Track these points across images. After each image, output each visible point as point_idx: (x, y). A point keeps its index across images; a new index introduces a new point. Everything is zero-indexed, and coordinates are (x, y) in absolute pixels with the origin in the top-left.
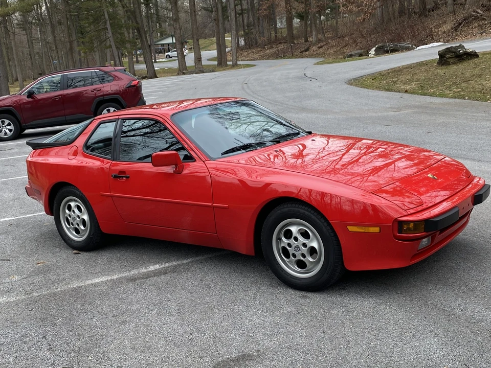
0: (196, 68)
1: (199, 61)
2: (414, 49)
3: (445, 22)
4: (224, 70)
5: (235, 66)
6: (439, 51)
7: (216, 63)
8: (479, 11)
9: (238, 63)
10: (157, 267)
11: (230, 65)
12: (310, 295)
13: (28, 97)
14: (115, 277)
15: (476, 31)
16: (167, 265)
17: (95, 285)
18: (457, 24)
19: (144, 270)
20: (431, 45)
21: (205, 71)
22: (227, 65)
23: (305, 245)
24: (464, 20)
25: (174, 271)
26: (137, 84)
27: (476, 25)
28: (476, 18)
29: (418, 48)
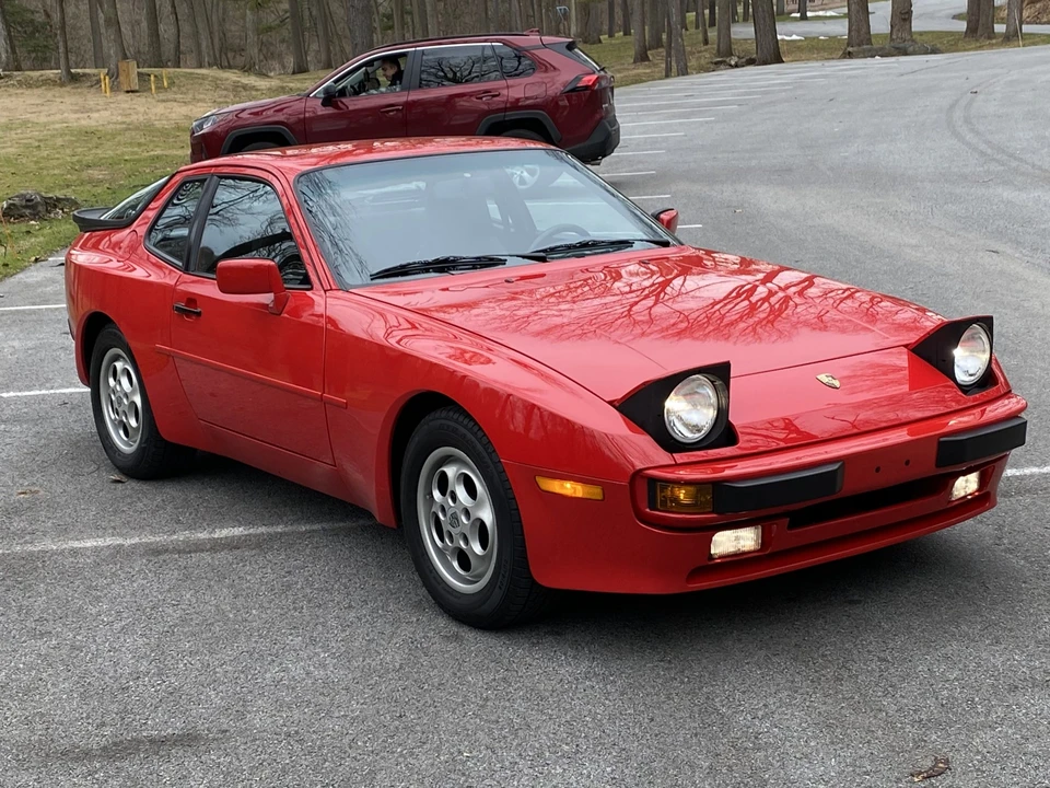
0: (892, 40)
1: (904, 20)
4: (981, 48)
5: (1012, 37)
7: (962, 26)
9: (1026, 28)
10: (238, 531)
11: (1001, 35)
12: (470, 635)
13: (324, 104)
14: (129, 542)
16: (263, 529)
17: (75, 552)
19: (203, 535)
21: (911, 49)
22: (991, 35)
23: (467, 513)
25: (259, 546)
26: (594, 84)
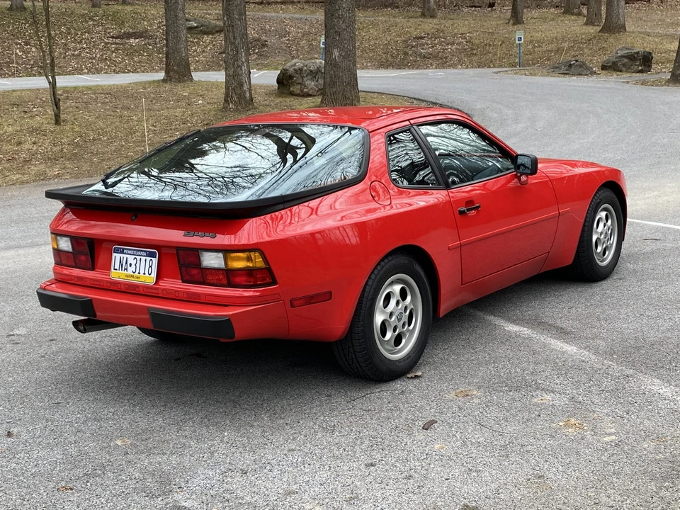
23: (609, 229)
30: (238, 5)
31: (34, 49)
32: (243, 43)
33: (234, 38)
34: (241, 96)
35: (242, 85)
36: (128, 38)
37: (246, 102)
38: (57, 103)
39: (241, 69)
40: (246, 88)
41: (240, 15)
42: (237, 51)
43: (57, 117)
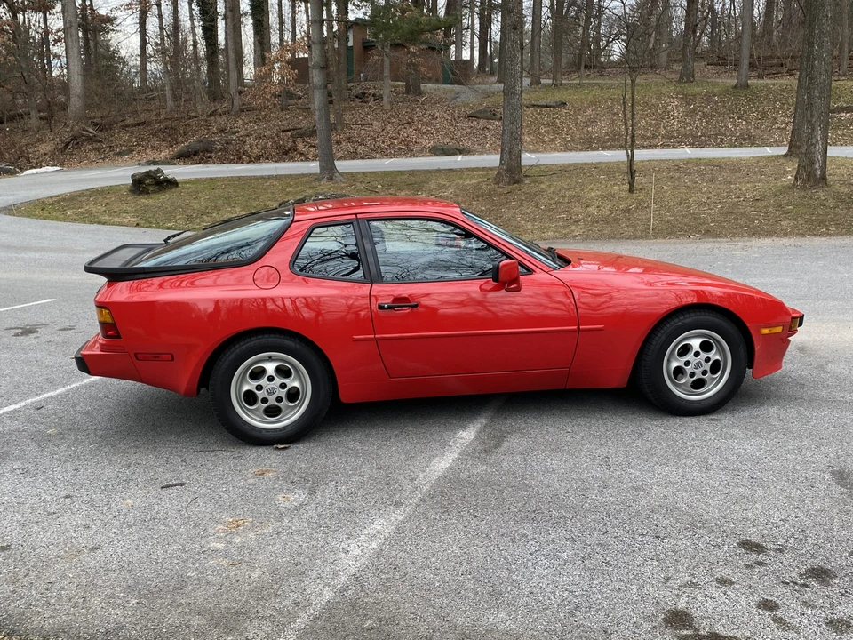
2: (18, 173)
3: (41, 141)
6: (133, 176)
8: (91, 130)
15: (92, 155)
18: (63, 145)
20: (43, 170)
23: (707, 360)
24: (72, 140)
27: (90, 147)
28: (89, 139)
29: (26, 172)
30: (821, 83)
31: (744, 123)
32: (822, 122)
33: (812, 116)
34: (811, 174)
35: (813, 163)
36: (839, 112)
37: (815, 181)
38: (632, 173)
39: (815, 147)
40: (817, 166)
41: (820, 93)
42: (813, 130)
43: (631, 184)
